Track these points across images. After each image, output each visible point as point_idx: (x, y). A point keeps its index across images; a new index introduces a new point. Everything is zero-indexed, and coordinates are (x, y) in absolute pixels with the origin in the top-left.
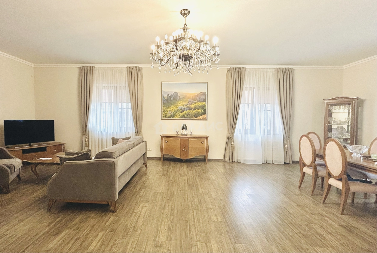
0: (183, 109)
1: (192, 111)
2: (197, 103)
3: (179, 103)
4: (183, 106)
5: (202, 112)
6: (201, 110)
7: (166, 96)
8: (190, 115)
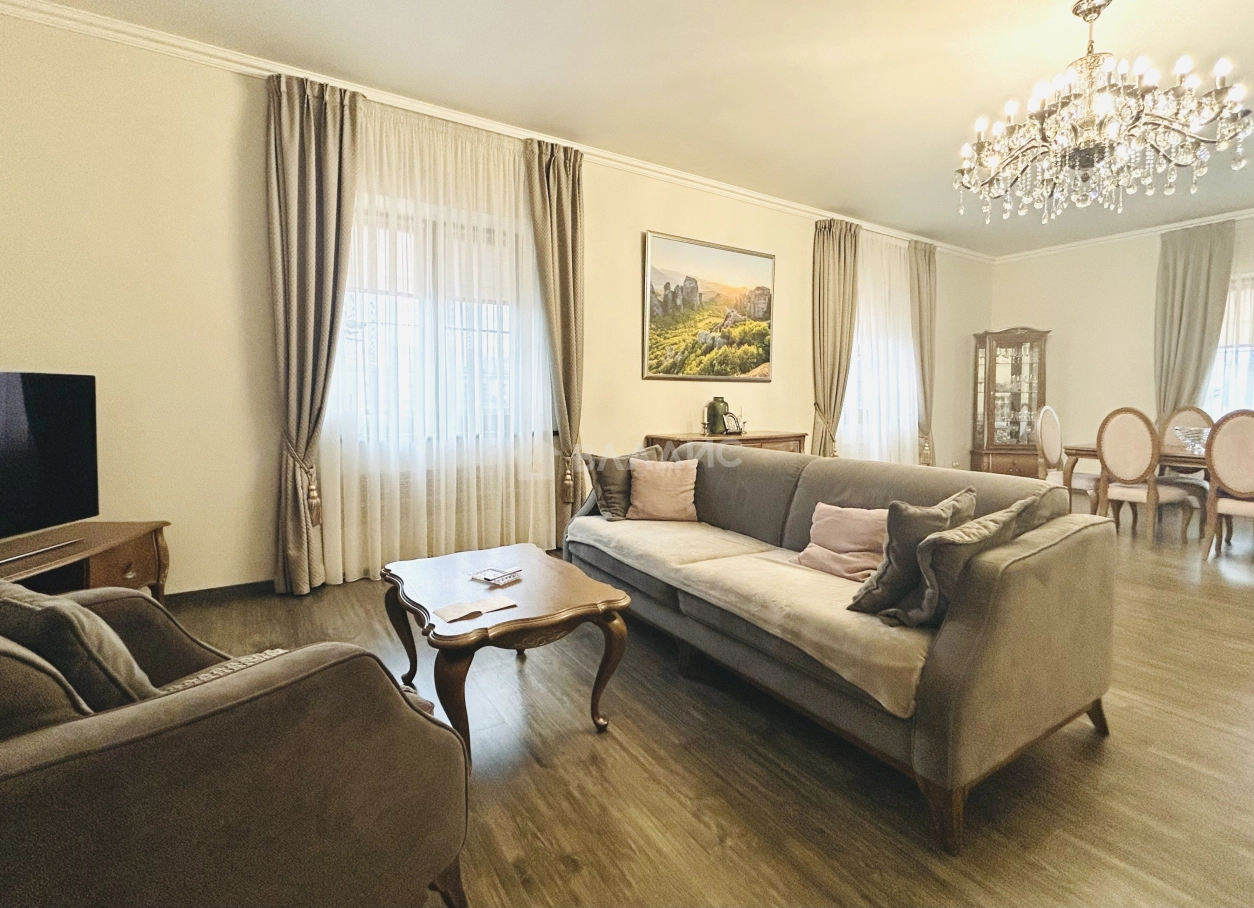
0: (710, 342)
1: (733, 350)
2: (747, 323)
3: (701, 321)
4: (711, 330)
5: (758, 354)
6: (758, 348)
7: (660, 289)
8: (727, 365)
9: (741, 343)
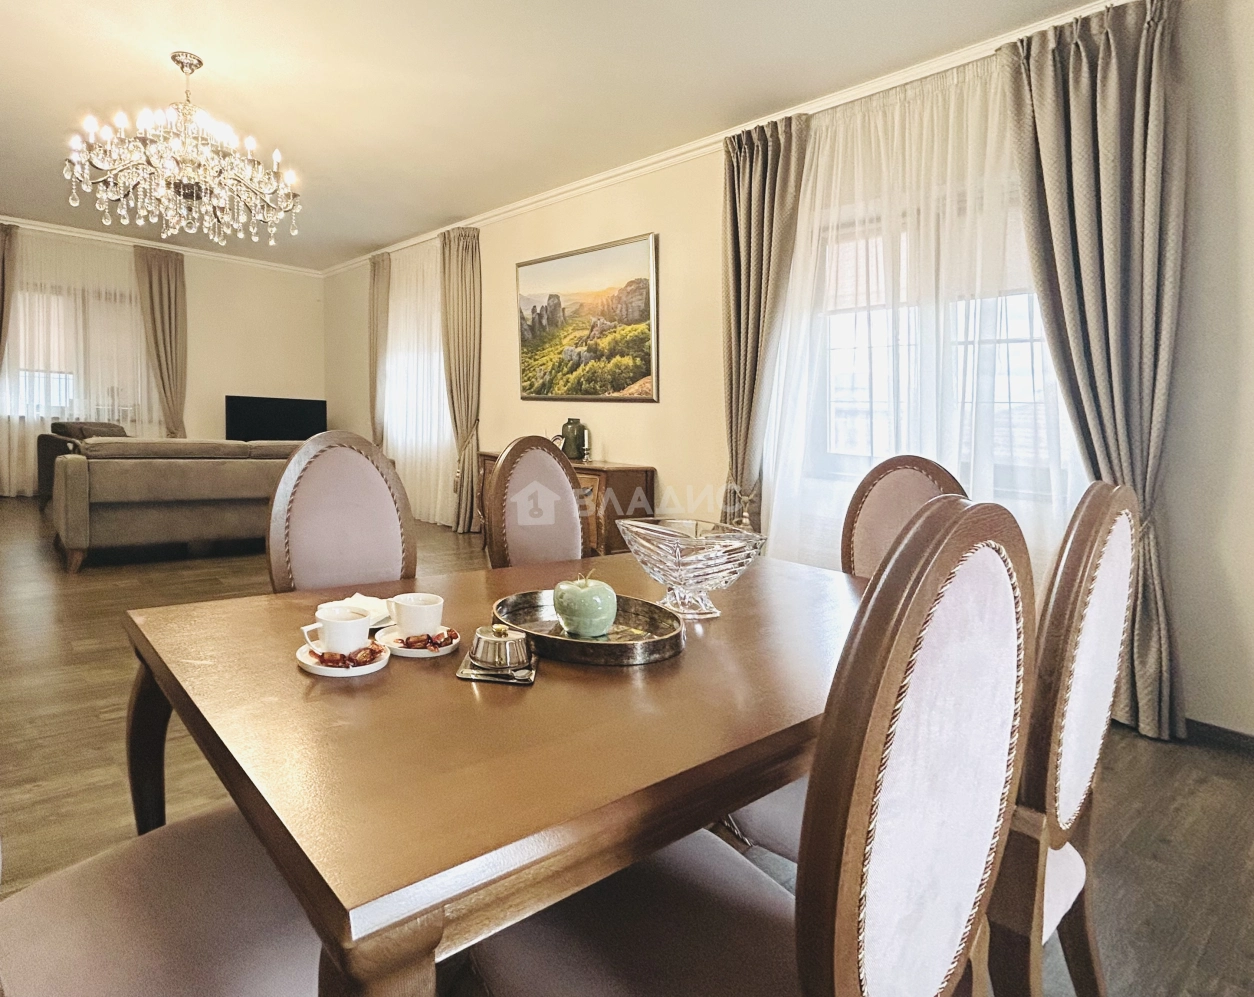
0: (575, 358)
1: (602, 365)
2: (619, 329)
3: (565, 337)
4: (577, 345)
7: (528, 314)
8: (596, 382)
9: (611, 355)
